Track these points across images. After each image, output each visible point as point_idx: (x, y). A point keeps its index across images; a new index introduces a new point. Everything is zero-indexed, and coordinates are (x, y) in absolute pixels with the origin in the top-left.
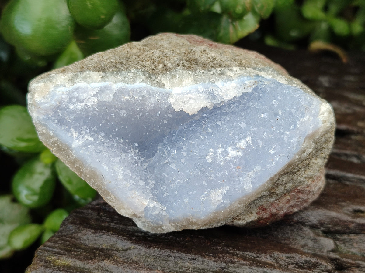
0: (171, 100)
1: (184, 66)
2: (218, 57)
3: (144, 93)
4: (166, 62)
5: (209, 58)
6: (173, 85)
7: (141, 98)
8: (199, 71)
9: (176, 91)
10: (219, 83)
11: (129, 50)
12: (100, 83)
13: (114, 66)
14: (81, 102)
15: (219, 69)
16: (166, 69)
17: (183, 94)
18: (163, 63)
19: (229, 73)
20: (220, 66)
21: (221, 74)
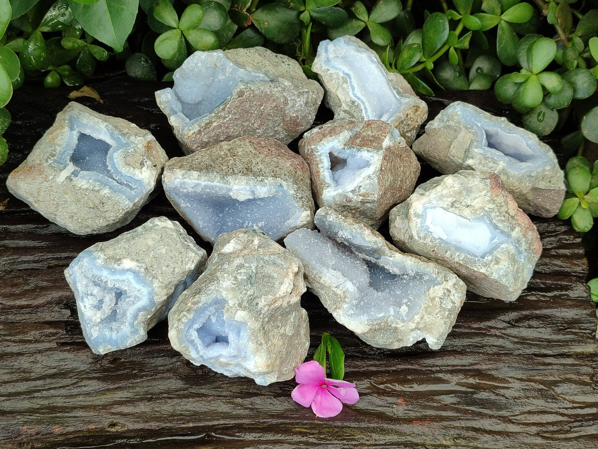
0: (231, 194)
1: (243, 173)
2: (264, 169)
3: (217, 189)
4: (234, 169)
5: (258, 169)
6: (235, 184)
7: (214, 192)
8: (251, 177)
9: (235, 187)
10: (258, 187)
11: (219, 152)
12: (196, 181)
13: (207, 168)
14: (186, 189)
15: (261, 177)
16: (234, 173)
17: (238, 190)
18: (233, 169)
19: (266, 181)
20: (262, 176)
21: (262, 181)
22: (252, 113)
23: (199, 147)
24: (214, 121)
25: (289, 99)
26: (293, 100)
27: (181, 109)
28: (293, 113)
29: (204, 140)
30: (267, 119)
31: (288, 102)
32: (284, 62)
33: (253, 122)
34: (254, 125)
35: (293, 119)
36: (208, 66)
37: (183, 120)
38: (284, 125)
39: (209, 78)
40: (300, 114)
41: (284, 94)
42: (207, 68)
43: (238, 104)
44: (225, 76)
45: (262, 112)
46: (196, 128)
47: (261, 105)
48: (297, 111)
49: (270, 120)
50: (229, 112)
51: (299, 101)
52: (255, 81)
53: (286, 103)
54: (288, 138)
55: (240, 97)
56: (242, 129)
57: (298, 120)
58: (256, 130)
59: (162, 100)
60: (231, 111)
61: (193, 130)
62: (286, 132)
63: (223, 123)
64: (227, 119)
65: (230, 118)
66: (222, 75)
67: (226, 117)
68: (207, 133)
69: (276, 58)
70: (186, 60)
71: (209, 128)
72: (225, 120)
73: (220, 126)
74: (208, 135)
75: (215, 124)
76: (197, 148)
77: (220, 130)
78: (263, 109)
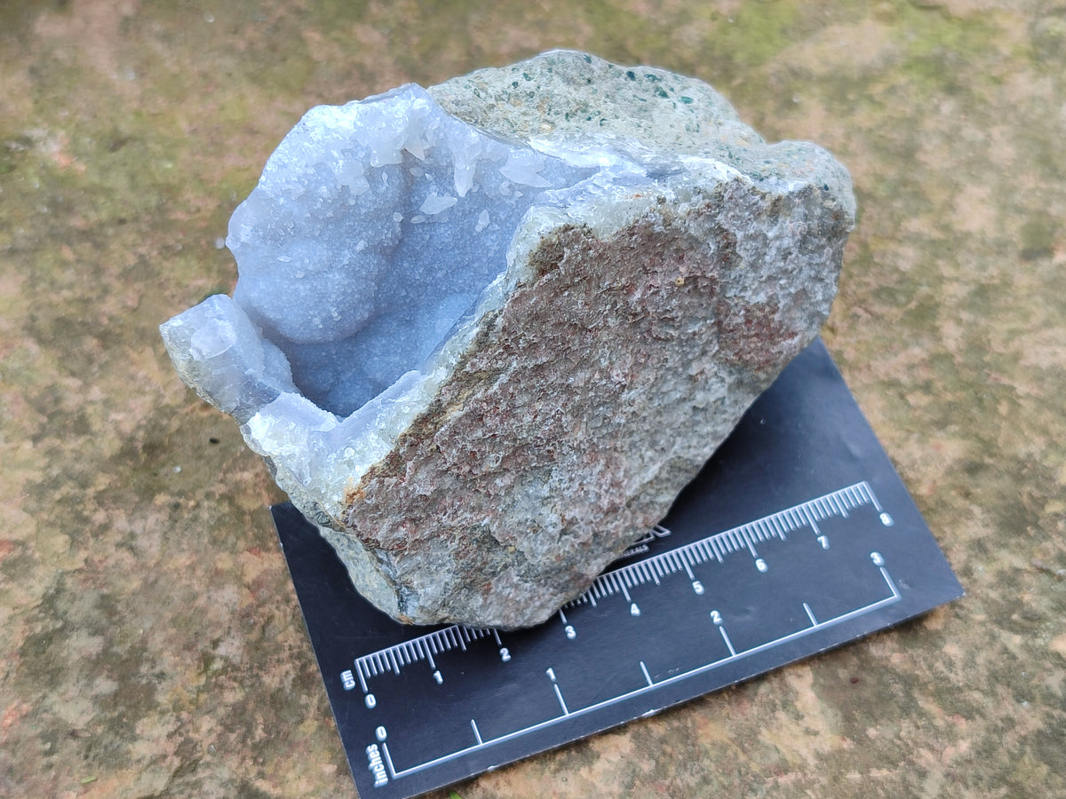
22: (597, 328)
23: (402, 524)
24: (450, 404)
25: (740, 235)
26: (752, 238)
27: (287, 374)
28: (756, 292)
29: (420, 491)
30: (658, 339)
31: (734, 253)
32: (664, 95)
33: (604, 363)
34: (609, 377)
35: (759, 314)
36: (375, 163)
37: (307, 421)
38: (721, 348)
39: (389, 218)
40: (782, 288)
41: (720, 218)
42: (372, 175)
43: (543, 304)
44: (454, 194)
45: (635, 315)
46: (376, 451)
47: (629, 289)
48: (771, 279)
49: (667, 340)
50: (507, 348)
51: (777, 238)
52: (590, 188)
53: (727, 257)
54: (739, 395)
55: (543, 272)
56: (564, 406)
57: (777, 317)
58: (617, 395)
59: (196, 357)
60: (516, 341)
61: (363, 459)
62: (731, 373)
63: (488, 400)
64: (504, 378)
65: (516, 373)
66: (440, 194)
67: (498, 371)
68: (428, 459)
69: (632, 83)
70: (274, 157)
71: (430, 436)
72: (496, 387)
73: (477, 417)
74: (431, 466)
75: (454, 413)
76: (392, 531)
77: (479, 433)
78: (641, 301)
